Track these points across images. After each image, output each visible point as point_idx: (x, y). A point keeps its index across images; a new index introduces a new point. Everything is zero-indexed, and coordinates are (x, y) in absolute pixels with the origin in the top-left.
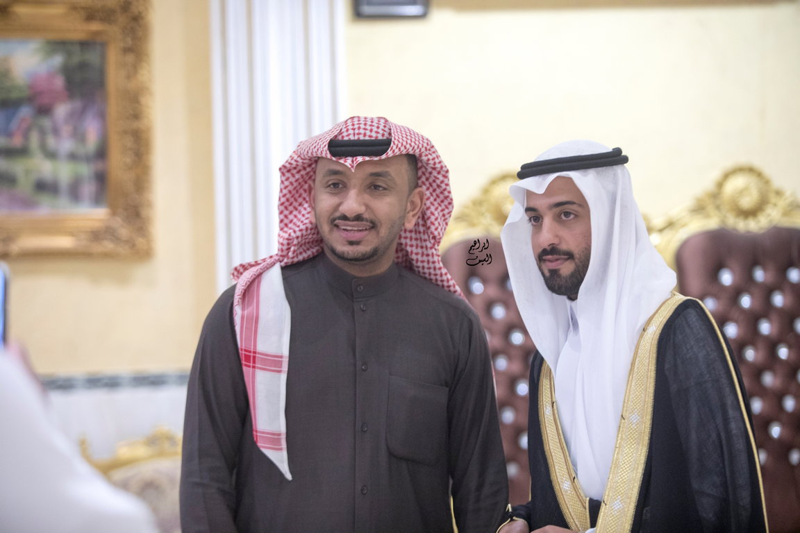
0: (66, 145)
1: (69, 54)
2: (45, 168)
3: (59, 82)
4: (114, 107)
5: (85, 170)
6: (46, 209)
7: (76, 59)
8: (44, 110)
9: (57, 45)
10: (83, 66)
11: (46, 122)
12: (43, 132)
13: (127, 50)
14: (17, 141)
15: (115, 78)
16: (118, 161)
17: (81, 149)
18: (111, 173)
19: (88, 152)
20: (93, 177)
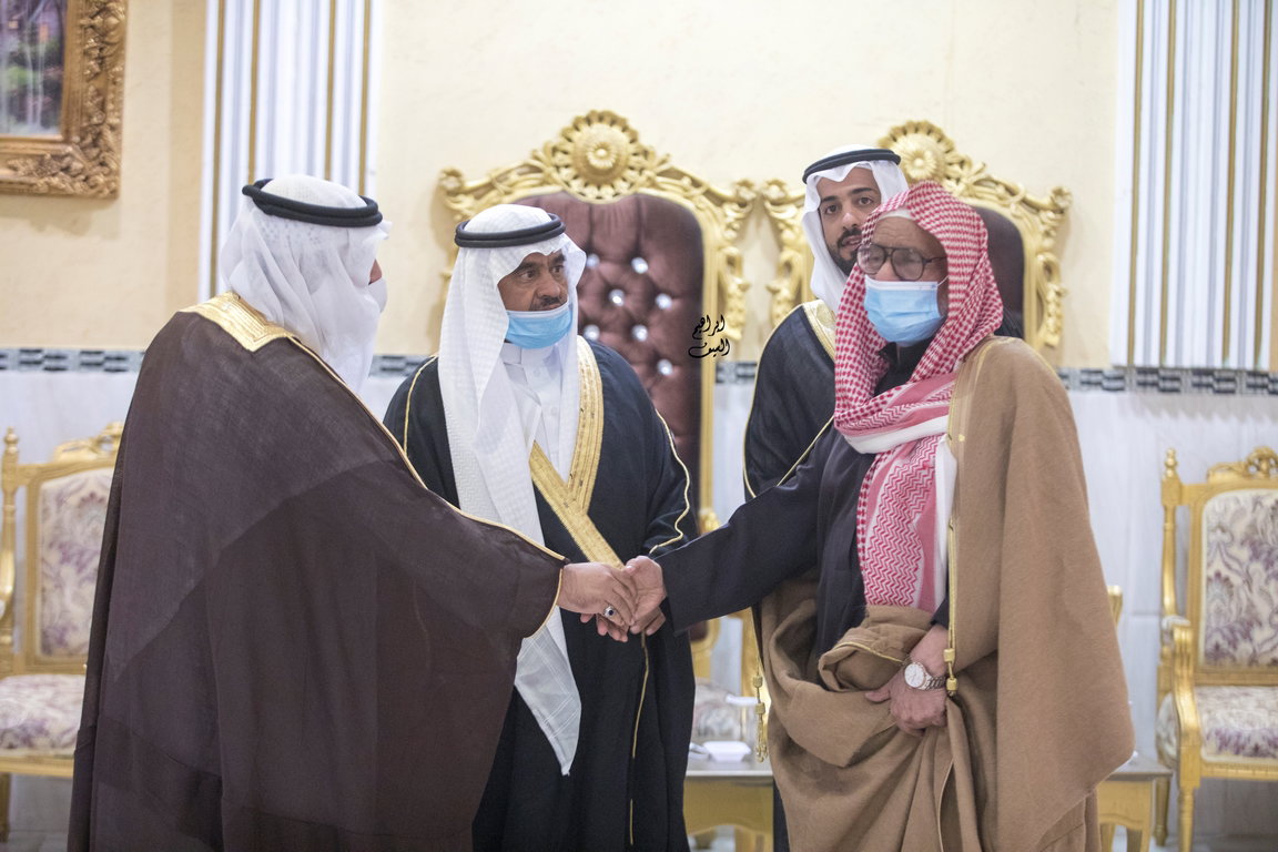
17: (28, 50)
18: (66, 85)
19: (35, 54)
20: (40, 87)
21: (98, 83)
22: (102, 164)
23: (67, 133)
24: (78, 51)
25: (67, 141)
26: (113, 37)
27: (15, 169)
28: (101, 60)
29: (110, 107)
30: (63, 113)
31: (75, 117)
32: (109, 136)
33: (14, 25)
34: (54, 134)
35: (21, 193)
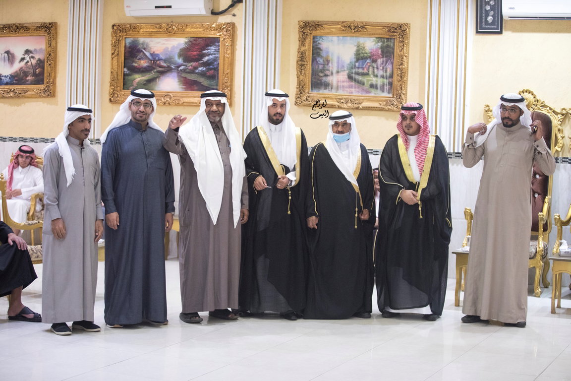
0: (381, 73)
1: (384, 42)
2: (374, 80)
3: (380, 52)
4: (396, 61)
5: (386, 81)
6: (373, 93)
7: (385, 44)
8: (374, 61)
9: (380, 39)
10: (388, 46)
11: (375, 65)
12: (373, 67)
13: (401, 42)
14: (365, 71)
15: (397, 51)
16: (396, 78)
17: (385, 74)
18: (393, 83)
19: (386, 75)
20: (388, 84)
21: (400, 83)
22: (401, 103)
23: (393, 95)
24: (396, 74)
25: (393, 97)
26: (404, 71)
27: (381, 104)
28: (401, 76)
29: (403, 88)
30: (392, 90)
31: (395, 91)
32: (403, 96)
33: (381, 68)
34: (391, 95)
35: (382, 110)
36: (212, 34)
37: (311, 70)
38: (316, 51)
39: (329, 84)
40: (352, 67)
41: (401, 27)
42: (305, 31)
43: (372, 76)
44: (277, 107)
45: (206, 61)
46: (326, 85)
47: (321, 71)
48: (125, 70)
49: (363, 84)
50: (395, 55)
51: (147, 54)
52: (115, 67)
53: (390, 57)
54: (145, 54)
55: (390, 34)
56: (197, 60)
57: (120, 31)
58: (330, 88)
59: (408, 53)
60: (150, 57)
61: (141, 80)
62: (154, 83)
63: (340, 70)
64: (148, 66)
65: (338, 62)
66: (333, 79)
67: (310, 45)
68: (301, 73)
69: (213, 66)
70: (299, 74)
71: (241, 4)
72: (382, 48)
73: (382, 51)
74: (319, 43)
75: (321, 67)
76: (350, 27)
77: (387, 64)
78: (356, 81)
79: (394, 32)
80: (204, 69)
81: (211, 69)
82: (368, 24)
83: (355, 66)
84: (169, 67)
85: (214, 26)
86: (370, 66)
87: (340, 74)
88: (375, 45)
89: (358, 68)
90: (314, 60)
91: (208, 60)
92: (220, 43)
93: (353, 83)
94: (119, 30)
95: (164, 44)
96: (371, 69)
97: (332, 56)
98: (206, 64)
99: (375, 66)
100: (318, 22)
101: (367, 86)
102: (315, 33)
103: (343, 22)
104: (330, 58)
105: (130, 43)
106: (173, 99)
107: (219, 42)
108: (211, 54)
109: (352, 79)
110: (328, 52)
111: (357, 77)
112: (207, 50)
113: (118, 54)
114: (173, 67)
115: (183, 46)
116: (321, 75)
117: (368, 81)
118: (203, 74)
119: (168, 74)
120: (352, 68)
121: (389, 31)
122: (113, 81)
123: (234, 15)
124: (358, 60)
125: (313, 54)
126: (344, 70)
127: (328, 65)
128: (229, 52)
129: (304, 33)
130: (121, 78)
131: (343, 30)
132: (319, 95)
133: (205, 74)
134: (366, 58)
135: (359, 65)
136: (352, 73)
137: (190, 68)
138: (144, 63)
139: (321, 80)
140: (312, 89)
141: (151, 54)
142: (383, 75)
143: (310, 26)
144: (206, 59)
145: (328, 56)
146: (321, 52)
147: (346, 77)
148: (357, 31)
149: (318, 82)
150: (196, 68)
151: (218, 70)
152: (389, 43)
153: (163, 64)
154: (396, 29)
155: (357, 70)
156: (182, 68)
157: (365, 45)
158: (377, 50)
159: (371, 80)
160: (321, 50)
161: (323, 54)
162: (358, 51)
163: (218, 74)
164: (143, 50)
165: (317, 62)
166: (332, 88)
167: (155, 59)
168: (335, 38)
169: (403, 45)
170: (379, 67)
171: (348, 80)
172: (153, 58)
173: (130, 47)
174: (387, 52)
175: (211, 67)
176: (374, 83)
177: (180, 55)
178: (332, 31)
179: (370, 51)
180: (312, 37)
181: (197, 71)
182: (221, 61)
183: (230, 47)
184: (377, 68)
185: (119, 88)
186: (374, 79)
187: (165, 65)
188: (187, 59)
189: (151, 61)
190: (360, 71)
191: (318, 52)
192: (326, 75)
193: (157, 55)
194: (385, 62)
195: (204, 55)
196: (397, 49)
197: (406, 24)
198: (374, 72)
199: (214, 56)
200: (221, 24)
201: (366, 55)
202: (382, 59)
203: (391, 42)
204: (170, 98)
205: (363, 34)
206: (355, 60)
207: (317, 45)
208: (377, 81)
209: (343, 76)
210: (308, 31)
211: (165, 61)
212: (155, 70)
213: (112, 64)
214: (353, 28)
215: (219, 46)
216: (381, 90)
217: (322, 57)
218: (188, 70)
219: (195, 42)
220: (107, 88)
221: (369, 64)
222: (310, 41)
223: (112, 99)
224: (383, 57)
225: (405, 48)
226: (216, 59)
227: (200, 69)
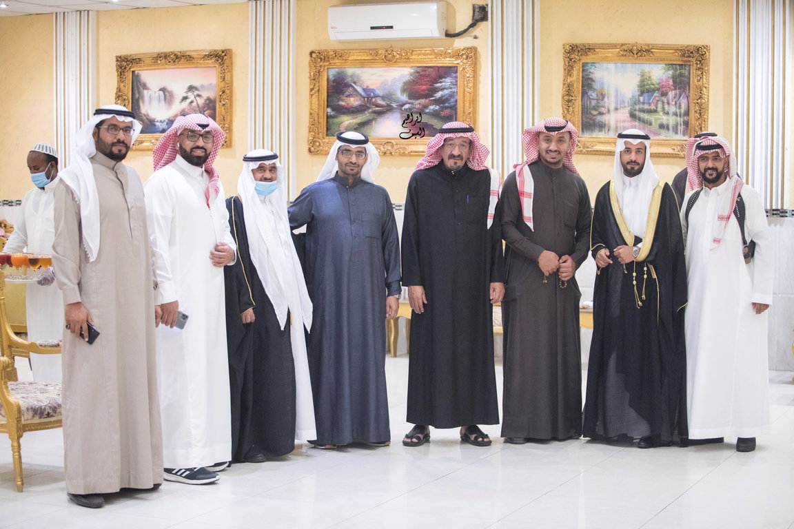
0: (673, 109)
1: (676, 70)
2: (664, 119)
3: (671, 82)
4: (693, 94)
5: (680, 120)
6: (664, 135)
7: (678, 73)
8: (664, 94)
9: (671, 66)
10: (681, 75)
11: (665, 99)
12: (663, 103)
13: (699, 69)
14: (653, 107)
15: (694, 81)
16: (693, 115)
36: (447, 62)
37: (580, 108)
38: (587, 83)
39: (605, 125)
40: (636, 102)
41: (698, 50)
42: (573, 56)
43: (661, 113)
44: (631, 152)
45: (440, 98)
46: (601, 126)
47: (595, 109)
48: (329, 110)
49: (651, 124)
50: (691, 86)
51: (359, 89)
52: (315, 106)
53: (685, 88)
54: (355, 90)
55: (684, 59)
56: (426, 96)
57: (321, 59)
58: (606, 129)
59: (708, 82)
60: (363, 94)
61: (350, 123)
62: (369, 127)
63: (619, 107)
64: (361, 105)
65: (616, 96)
66: (611, 119)
67: (579, 75)
68: (568, 111)
69: (449, 103)
70: (566, 112)
71: (484, 23)
72: (674, 77)
73: (674, 82)
74: (590, 72)
75: (593, 103)
76: (631, 51)
77: (681, 98)
78: (640, 120)
79: (690, 57)
80: (437, 107)
81: (447, 108)
82: (655, 46)
83: (639, 101)
84: (388, 105)
85: (449, 51)
86: (658, 101)
87: (619, 111)
88: (664, 73)
89: (643, 103)
90: (584, 93)
91: (442, 96)
92: (458, 74)
93: (637, 123)
94: (319, 58)
95: (380, 76)
96: (660, 105)
97: (608, 87)
98: (439, 101)
99: (666, 101)
100: (589, 45)
101: (655, 126)
102: (584, 59)
103: (622, 45)
104: (606, 91)
105: (334, 76)
106: (395, 147)
107: (456, 72)
108: (447, 89)
109: (636, 118)
110: (602, 84)
111: (642, 115)
112: (441, 83)
113: (319, 90)
114: (394, 105)
115: (407, 78)
116: (595, 113)
117: (656, 120)
118: (435, 115)
119: (388, 115)
120: (635, 104)
121: (683, 55)
122: (313, 125)
123: (476, 37)
124: (642, 93)
125: (583, 86)
126: (625, 107)
127: (603, 100)
128: (471, 85)
129: (571, 60)
130: (323, 121)
131: (623, 55)
132: (592, 140)
133: (439, 114)
134: (654, 91)
135: (644, 100)
136: (636, 110)
137: (417, 106)
138: (354, 102)
139: (594, 120)
140: (583, 132)
141: (364, 90)
142: (677, 112)
143: (579, 51)
144: (438, 95)
145: (602, 89)
146: (593, 83)
147: (628, 115)
148: (641, 56)
149: (591, 122)
150: (426, 107)
151: (456, 109)
152: (683, 71)
153: (380, 102)
154: (692, 53)
155: (641, 106)
156: (407, 106)
157: (651, 74)
158: (667, 80)
159: (660, 119)
160: (594, 81)
161: (596, 86)
162: (642, 81)
163: (456, 114)
164: (353, 85)
165: (588, 96)
166: (609, 130)
167: (369, 97)
168: (612, 66)
169: (702, 73)
170: (670, 102)
171: (629, 119)
172: (367, 94)
173: (334, 81)
174: (681, 83)
175: (447, 105)
176: (665, 122)
177: (404, 91)
178: (608, 57)
179: (658, 81)
180: (581, 64)
181: (427, 111)
182: (460, 98)
183: (472, 79)
184: (668, 103)
185: (321, 135)
186: (665, 117)
187: (383, 103)
188: (414, 95)
189: (364, 98)
190: (646, 107)
191: (589, 84)
192: (601, 114)
193: (372, 90)
194: (678, 95)
195: (436, 90)
196: (693, 79)
197: (706, 47)
198: (663, 108)
199: (450, 90)
200: (459, 50)
201: (653, 86)
202: (674, 92)
203: (685, 69)
204: (393, 146)
205: (649, 60)
206: (639, 93)
207: (587, 75)
208: (668, 120)
209: (624, 114)
210: (576, 57)
211: (383, 98)
212: (370, 110)
213: (311, 103)
214: (635, 52)
215: (456, 77)
216: (673, 131)
217: (594, 90)
218: (415, 110)
219: (423, 73)
220: (305, 135)
221: (657, 98)
222: (579, 69)
223: (312, 149)
224: (675, 89)
225: (704, 77)
226: (452, 95)
227: (432, 107)
